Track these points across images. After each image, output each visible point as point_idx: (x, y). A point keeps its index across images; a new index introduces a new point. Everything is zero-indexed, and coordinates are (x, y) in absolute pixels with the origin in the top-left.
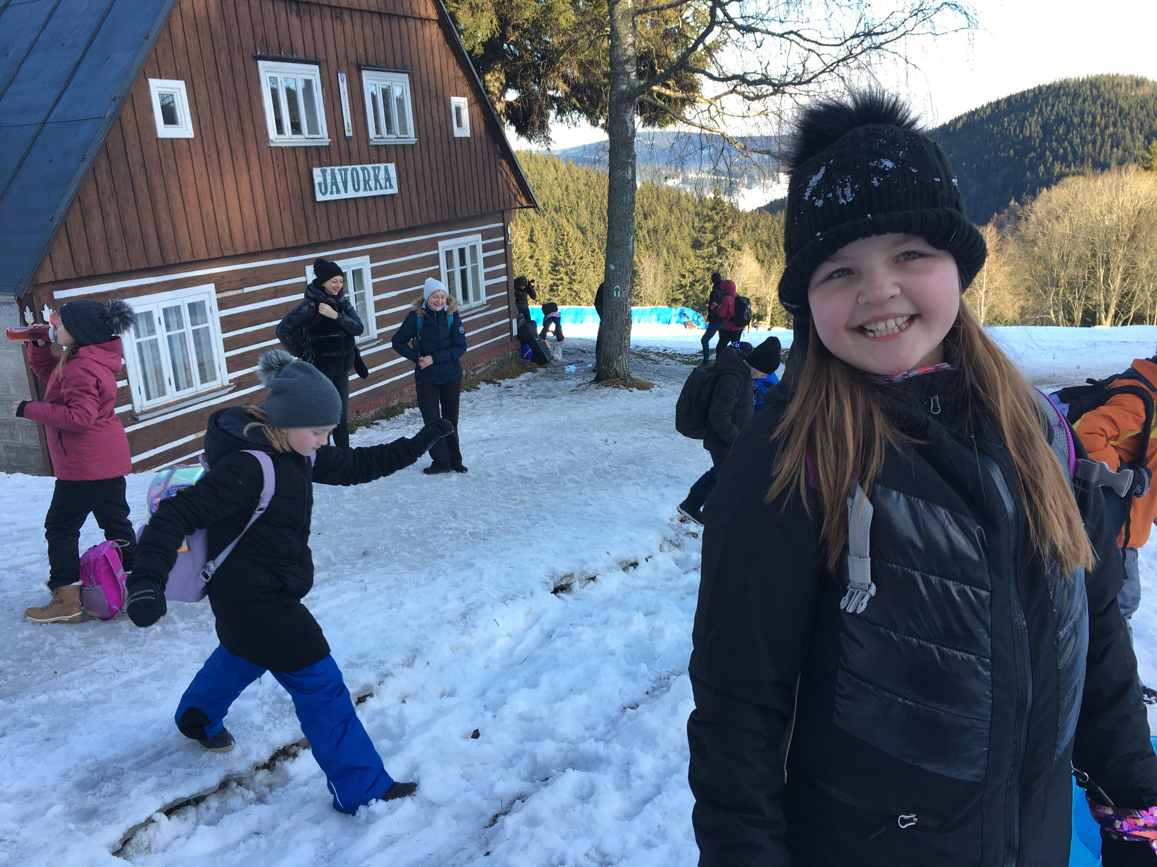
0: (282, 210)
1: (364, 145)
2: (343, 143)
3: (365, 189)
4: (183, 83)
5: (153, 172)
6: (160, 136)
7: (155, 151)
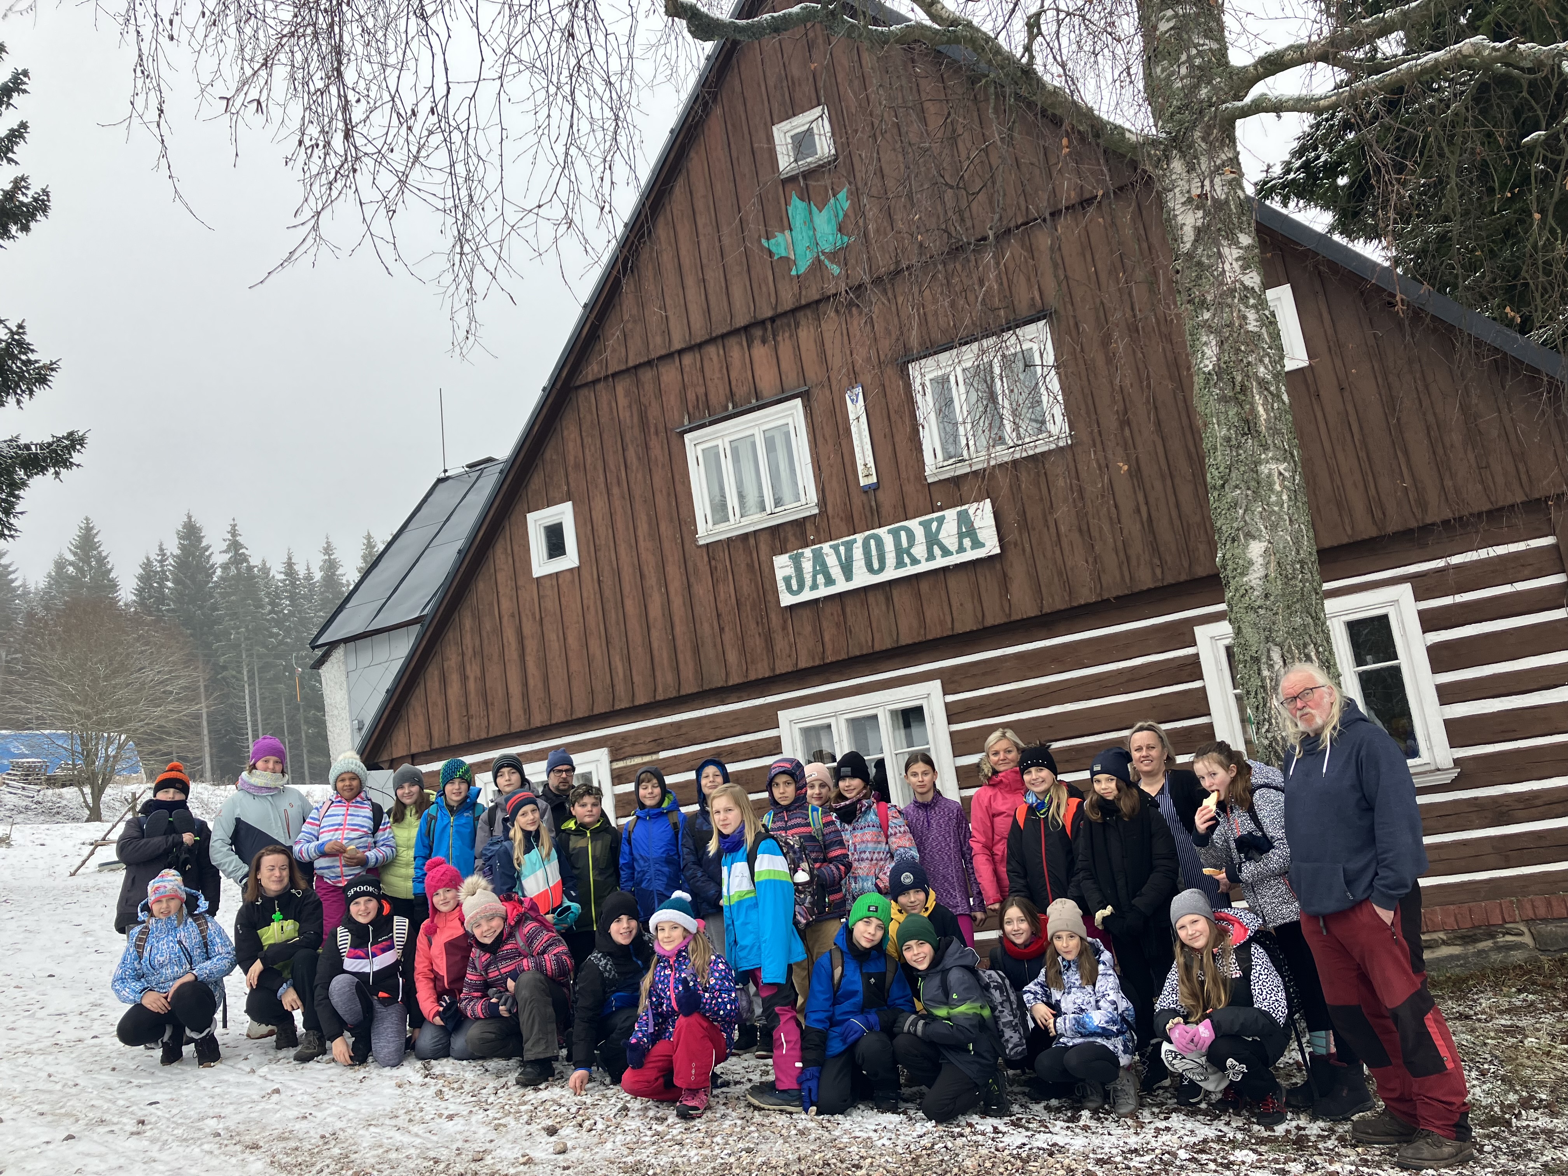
3: (900, 564)
4: (569, 504)
5: (524, 619)
6: (535, 575)
7: (529, 595)
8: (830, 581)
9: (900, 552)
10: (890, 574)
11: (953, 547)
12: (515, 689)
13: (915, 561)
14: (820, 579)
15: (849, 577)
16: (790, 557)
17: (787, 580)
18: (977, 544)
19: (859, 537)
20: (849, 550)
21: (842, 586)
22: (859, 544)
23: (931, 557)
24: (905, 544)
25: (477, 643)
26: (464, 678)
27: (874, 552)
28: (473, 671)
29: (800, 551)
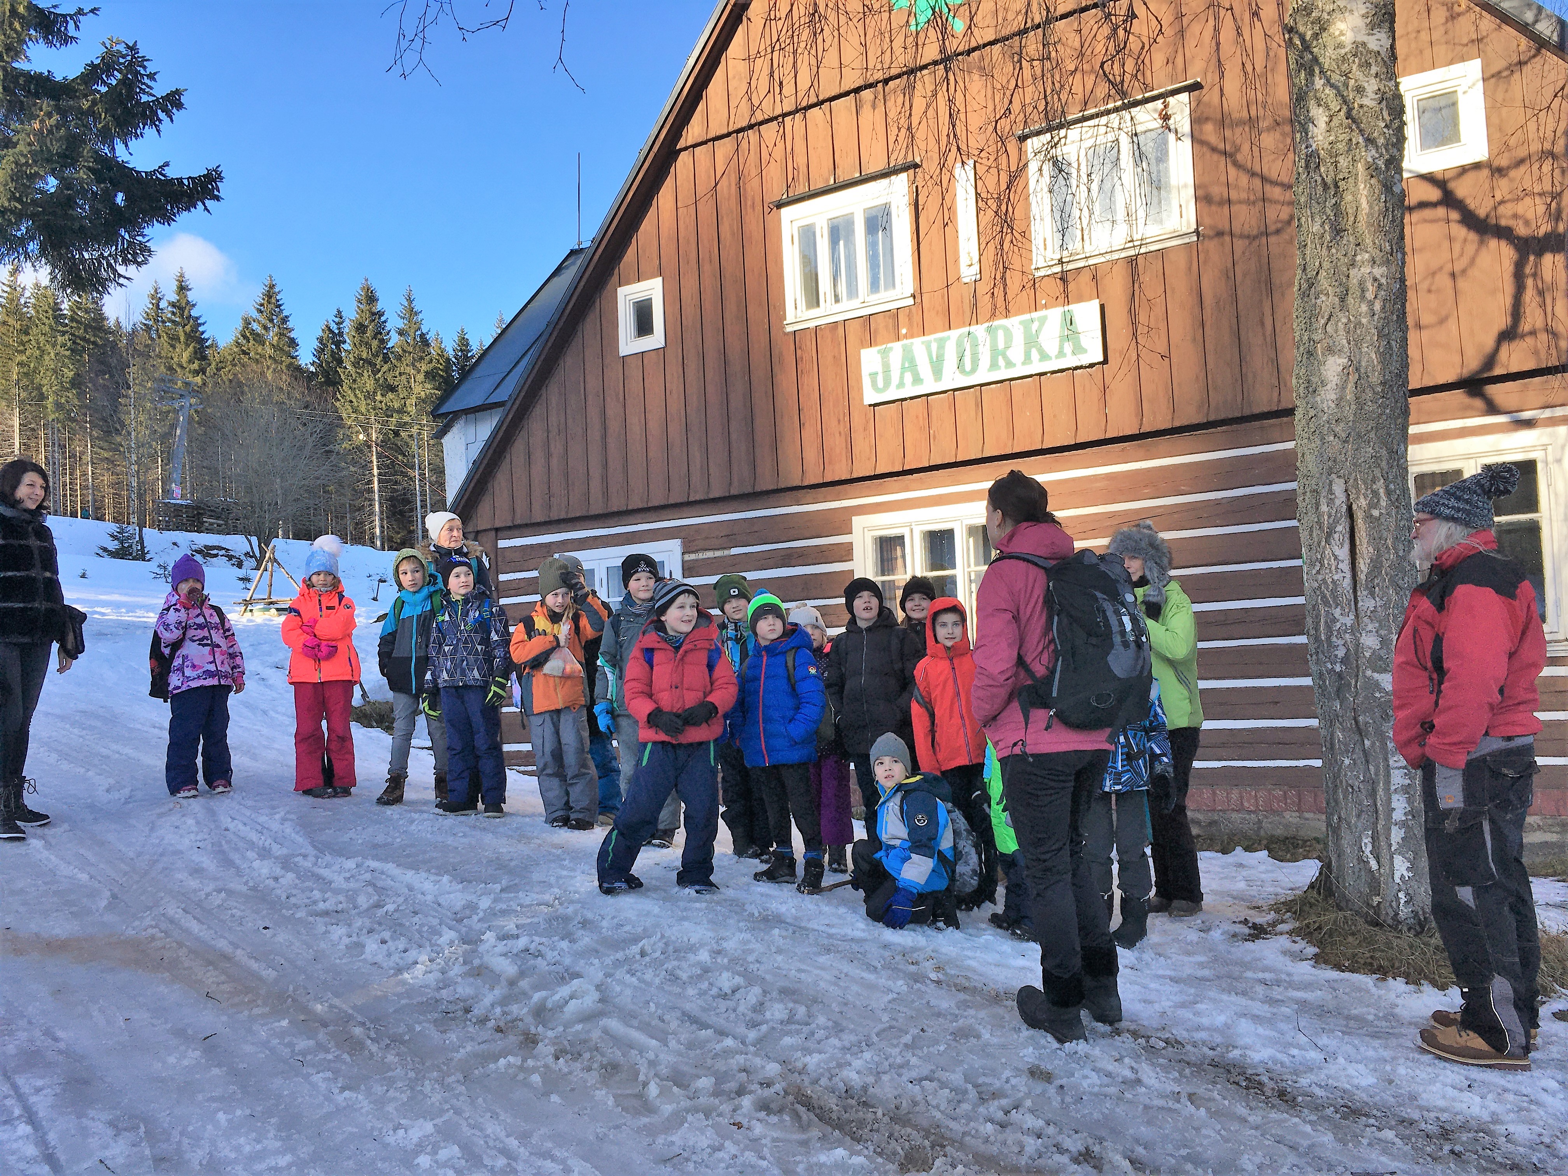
3: (994, 365)
4: (660, 280)
5: (608, 399)
6: (621, 354)
7: (614, 374)
8: (917, 380)
9: (995, 353)
10: (982, 376)
11: (1052, 350)
12: (596, 472)
13: (1009, 364)
14: (908, 378)
15: (938, 377)
16: (879, 352)
17: (873, 376)
18: (1078, 349)
19: (954, 334)
20: (941, 347)
21: (928, 386)
22: (953, 342)
23: (1027, 359)
24: (1001, 344)
25: (563, 420)
26: (549, 455)
27: (967, 352)
28: (557, 448)
29: (889, 345)
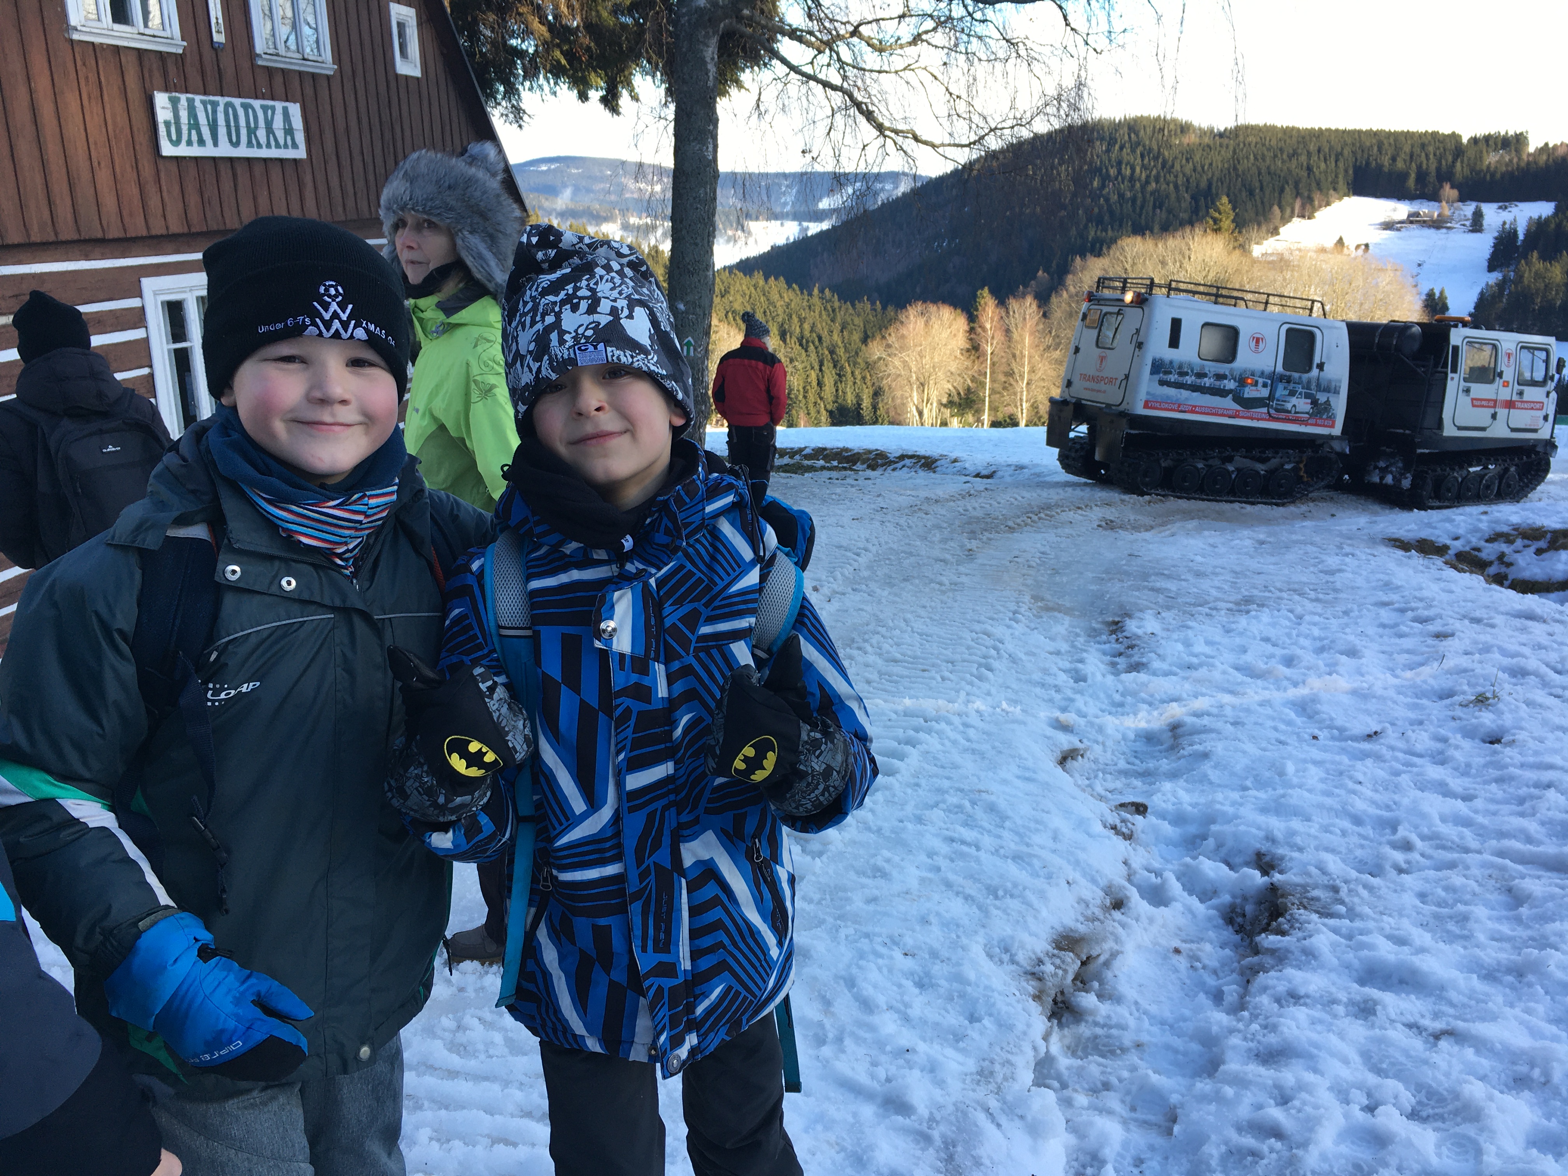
0: (95, 164)
1: (245, 65)
2: (208, 54)
3: (250, 144)
8: (201, 142)
9: (252, 132)
10: (243, 151)
11: (282, 142)
13: (259, 146)
14: (194, 137)
15: (216, 144)
16: (170, 99)
17: (167, 124)
18: (295, 146)
19: (222, 100)
20: (215, 112)
21: (209, 151)
22: (221, 109)
23: (269, 146)
24: (252, 125)
27: (232, 124)
29: (177, 95)
